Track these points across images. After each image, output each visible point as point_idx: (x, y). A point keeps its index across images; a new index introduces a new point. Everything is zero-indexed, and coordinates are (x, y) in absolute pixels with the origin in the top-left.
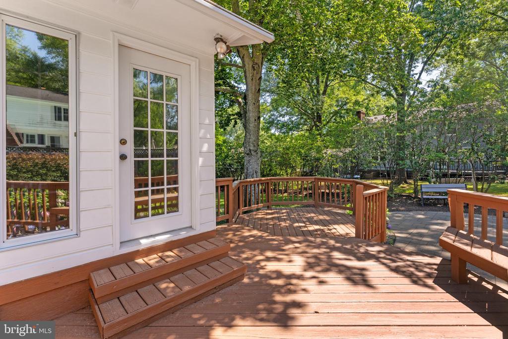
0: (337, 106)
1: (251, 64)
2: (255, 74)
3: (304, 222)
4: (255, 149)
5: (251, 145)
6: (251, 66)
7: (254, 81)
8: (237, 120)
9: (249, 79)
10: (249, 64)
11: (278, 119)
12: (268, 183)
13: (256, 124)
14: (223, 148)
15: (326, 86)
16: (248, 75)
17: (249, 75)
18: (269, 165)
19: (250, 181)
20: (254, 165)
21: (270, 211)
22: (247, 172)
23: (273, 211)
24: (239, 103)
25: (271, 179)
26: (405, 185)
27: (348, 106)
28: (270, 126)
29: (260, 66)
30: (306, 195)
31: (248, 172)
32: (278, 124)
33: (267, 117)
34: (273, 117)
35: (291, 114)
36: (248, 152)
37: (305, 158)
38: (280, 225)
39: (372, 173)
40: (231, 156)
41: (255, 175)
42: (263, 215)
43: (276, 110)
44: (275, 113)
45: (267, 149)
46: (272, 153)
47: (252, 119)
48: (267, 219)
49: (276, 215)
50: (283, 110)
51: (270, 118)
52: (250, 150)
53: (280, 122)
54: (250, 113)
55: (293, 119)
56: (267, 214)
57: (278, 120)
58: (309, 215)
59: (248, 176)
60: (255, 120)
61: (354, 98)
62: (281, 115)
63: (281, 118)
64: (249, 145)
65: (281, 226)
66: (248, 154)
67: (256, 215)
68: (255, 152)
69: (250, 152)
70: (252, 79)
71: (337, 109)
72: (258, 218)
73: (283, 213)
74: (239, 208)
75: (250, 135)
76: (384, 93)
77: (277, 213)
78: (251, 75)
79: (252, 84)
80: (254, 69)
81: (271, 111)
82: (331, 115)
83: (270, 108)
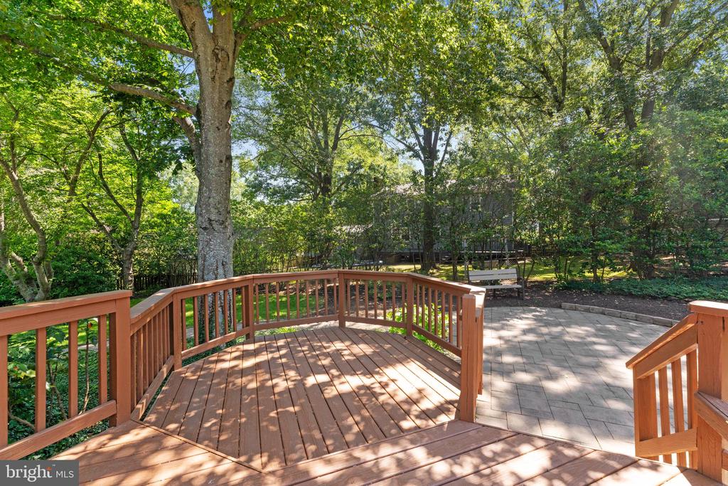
0: (349, 170)
1: (210, 47)
2: (219, 68)
3: (325, 370)
4: (222, 218)
5: (212, 210)
6: (209, 51)
7: (217, 84)
8: (182, 161)
9: (207, 78)
10: (205, 46)
11: (269, 181)
12: (247, 287)
13: (223, 169)
14: (173, 221)
15: (337, 139)
16: (203, 68)
17: (207, 71)
18: (254, 249)
19: (204, 288)
20: (218, 250)
21: (251, 347)
22: (204, 265)
23: (257, 345)
24: (188, 129)
25: (254, 279)
26: (435, 271)
27: (362, 171)
28: (256, 191)
29: (231, 55)
30: (314, 292)
31: (207, 263)
32: (268, 190)
33: (251, 178)
34: (260, 179)
35: (285, 176)
36: (205, 224)
37: (311, 236)
38: (273, 386)
39: (394, 257)
40: (187, 235)
41: (221, 271)
42: (235, 358)
43: (265, 168)
44: (263, 173)
45: (250, 223)
46: (255, 229)
47: (214, 160)
48: (243, 373)
49: (263, 358)
50: (275, 170)
51: (256, 179)
52: (210, 220)
53: (270, 186)
54: (208, 146)
55: (290, 183)
56: (245, 355)
57: (268, 184)
58: (333, 348)
59: (206, 272)
60: (221, 161)
61: (369, 161)
62: (272, 177)
63: (273, 180)
64: (208, 211)
65: (277, 390)
66: (205, 229)
67: (217, 362)
68: (221, 224)
69: (211, 224)
70: (213, 79)
71: (348, 173)
72: (222, 370)
73: (278, 349)
74: (172, 353)
75: (210, 191)
76: (411, 153)
77: (266, 348)
78: (210, 70)
79: (213, 88)
80: (218, 60)
81: (256, 170)
82: (341, 182)
83: (254, 163)
